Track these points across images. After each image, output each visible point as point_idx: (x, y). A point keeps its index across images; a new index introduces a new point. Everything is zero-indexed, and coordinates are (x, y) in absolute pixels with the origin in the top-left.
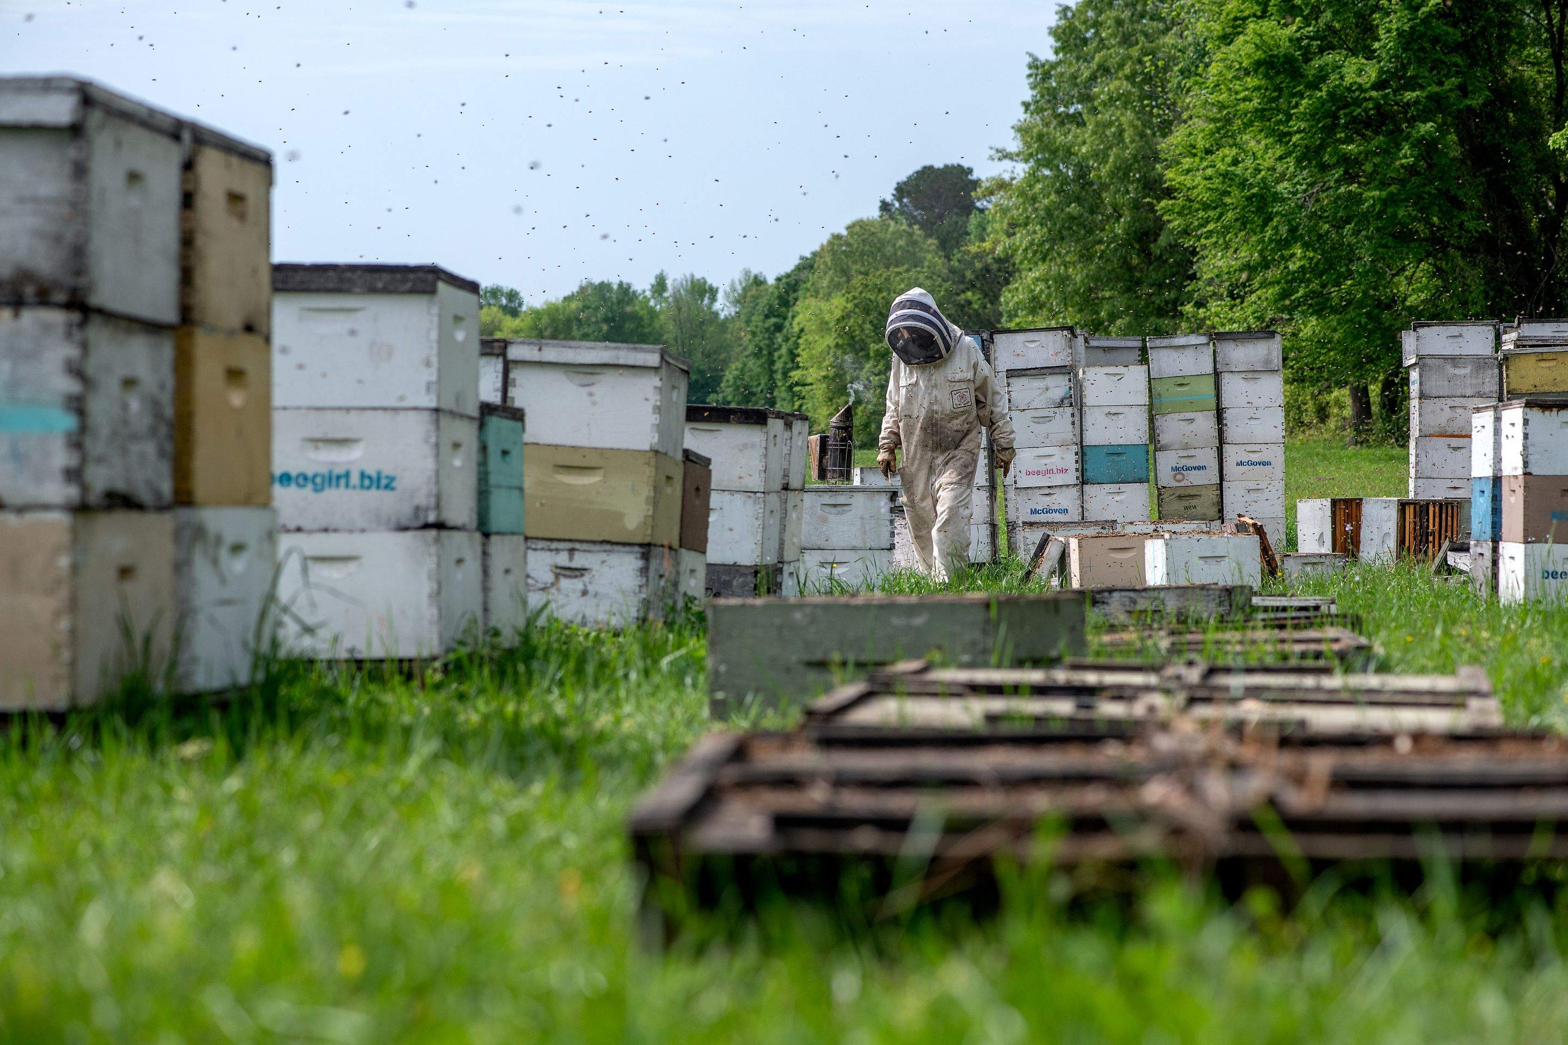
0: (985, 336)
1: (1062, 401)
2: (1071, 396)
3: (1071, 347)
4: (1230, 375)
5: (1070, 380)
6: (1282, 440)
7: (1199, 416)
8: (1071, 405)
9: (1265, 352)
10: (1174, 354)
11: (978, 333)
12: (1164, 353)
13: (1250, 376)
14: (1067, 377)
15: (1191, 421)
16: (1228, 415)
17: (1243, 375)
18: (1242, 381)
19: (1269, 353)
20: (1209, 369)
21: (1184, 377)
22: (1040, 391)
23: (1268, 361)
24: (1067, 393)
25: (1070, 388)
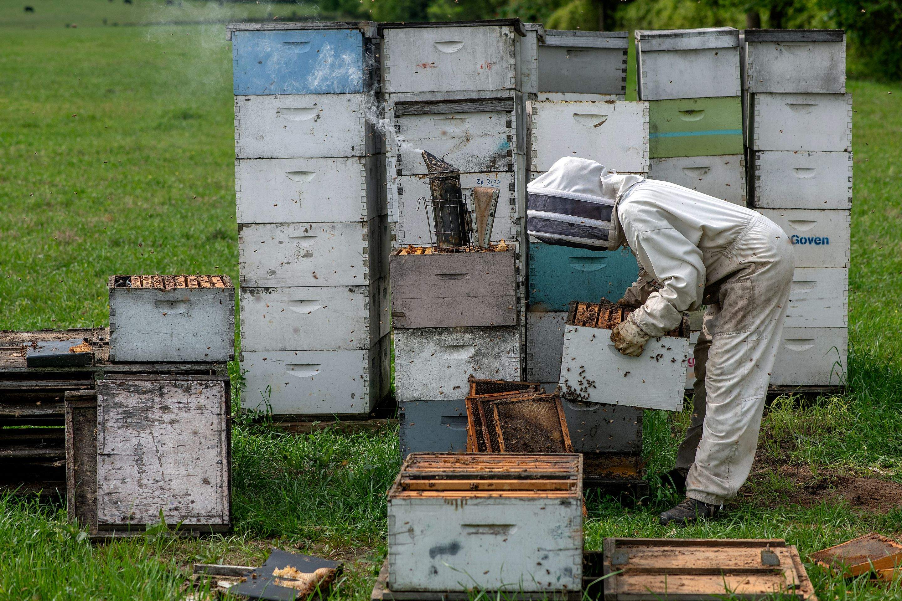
0: (370, 31)
1: (494, 161)
2: (509, 153)
3: (514, 55)
4: (769, 99)
5: (509, 124)
6: (848, 205)
7: (716, 163)
8: (510, 169)
9: (826, 63)
10: (680, 63)
11: (355, 27)
12: (664, 61)
13: (800, 100)
14: (504, 118)
15: (705, 169)
16: (763, 161)
17: (791, 100)
18: (788, 109)
19: (833, 65)
20: (734, 89)
21: (695, 100)
22: (456, 141)
23: (829, 79)
24: (503, 147)
25: (509, 139)
